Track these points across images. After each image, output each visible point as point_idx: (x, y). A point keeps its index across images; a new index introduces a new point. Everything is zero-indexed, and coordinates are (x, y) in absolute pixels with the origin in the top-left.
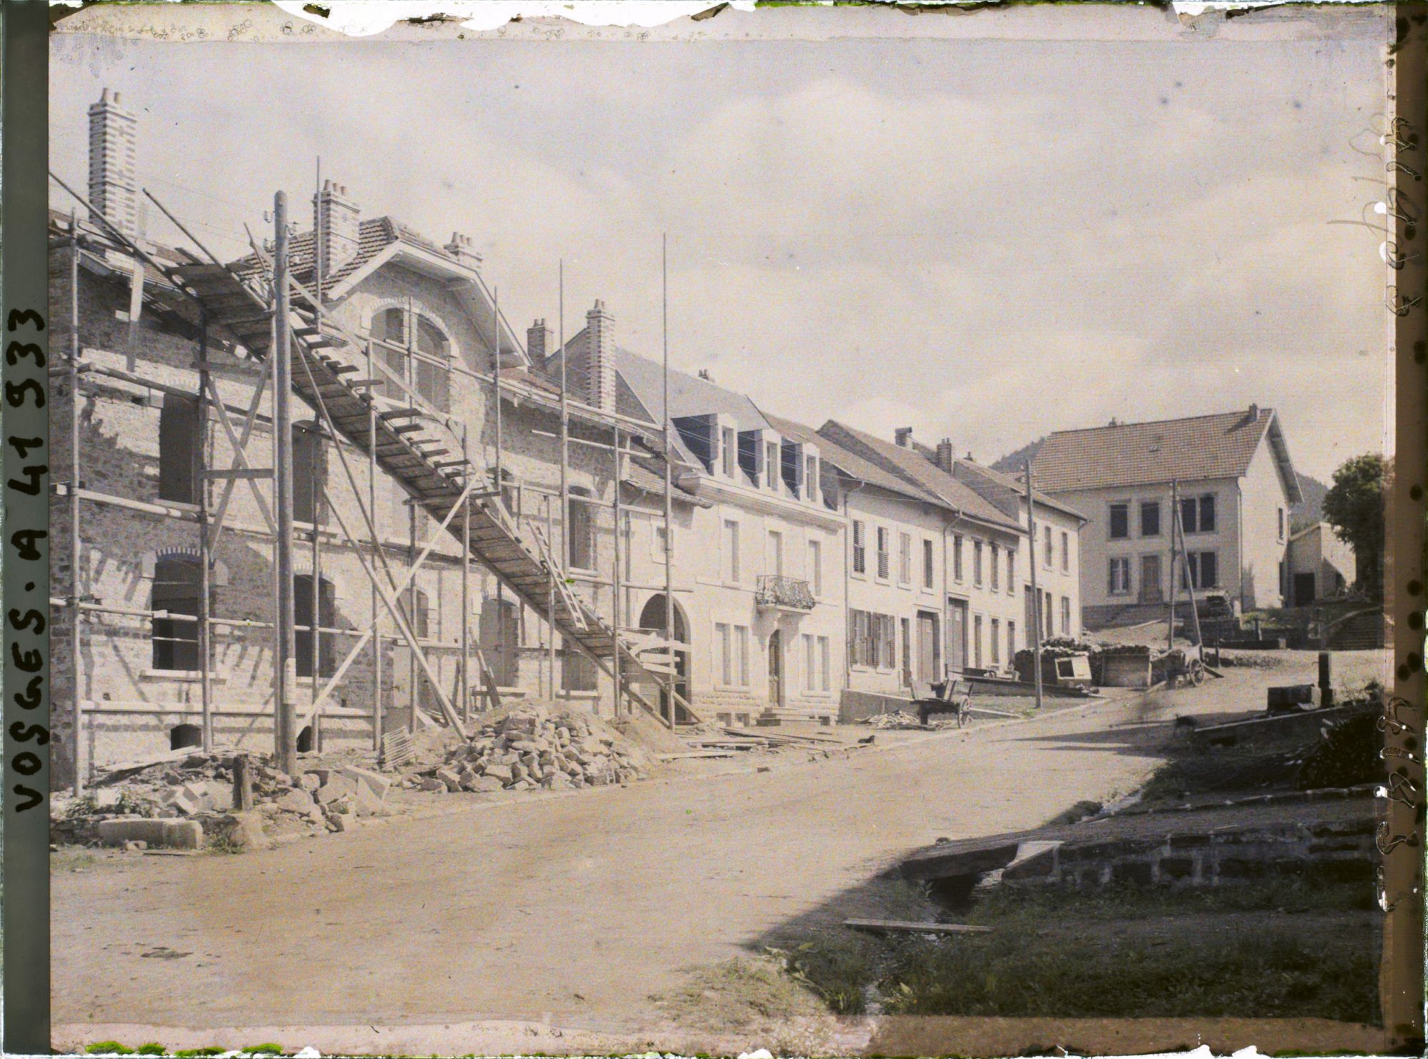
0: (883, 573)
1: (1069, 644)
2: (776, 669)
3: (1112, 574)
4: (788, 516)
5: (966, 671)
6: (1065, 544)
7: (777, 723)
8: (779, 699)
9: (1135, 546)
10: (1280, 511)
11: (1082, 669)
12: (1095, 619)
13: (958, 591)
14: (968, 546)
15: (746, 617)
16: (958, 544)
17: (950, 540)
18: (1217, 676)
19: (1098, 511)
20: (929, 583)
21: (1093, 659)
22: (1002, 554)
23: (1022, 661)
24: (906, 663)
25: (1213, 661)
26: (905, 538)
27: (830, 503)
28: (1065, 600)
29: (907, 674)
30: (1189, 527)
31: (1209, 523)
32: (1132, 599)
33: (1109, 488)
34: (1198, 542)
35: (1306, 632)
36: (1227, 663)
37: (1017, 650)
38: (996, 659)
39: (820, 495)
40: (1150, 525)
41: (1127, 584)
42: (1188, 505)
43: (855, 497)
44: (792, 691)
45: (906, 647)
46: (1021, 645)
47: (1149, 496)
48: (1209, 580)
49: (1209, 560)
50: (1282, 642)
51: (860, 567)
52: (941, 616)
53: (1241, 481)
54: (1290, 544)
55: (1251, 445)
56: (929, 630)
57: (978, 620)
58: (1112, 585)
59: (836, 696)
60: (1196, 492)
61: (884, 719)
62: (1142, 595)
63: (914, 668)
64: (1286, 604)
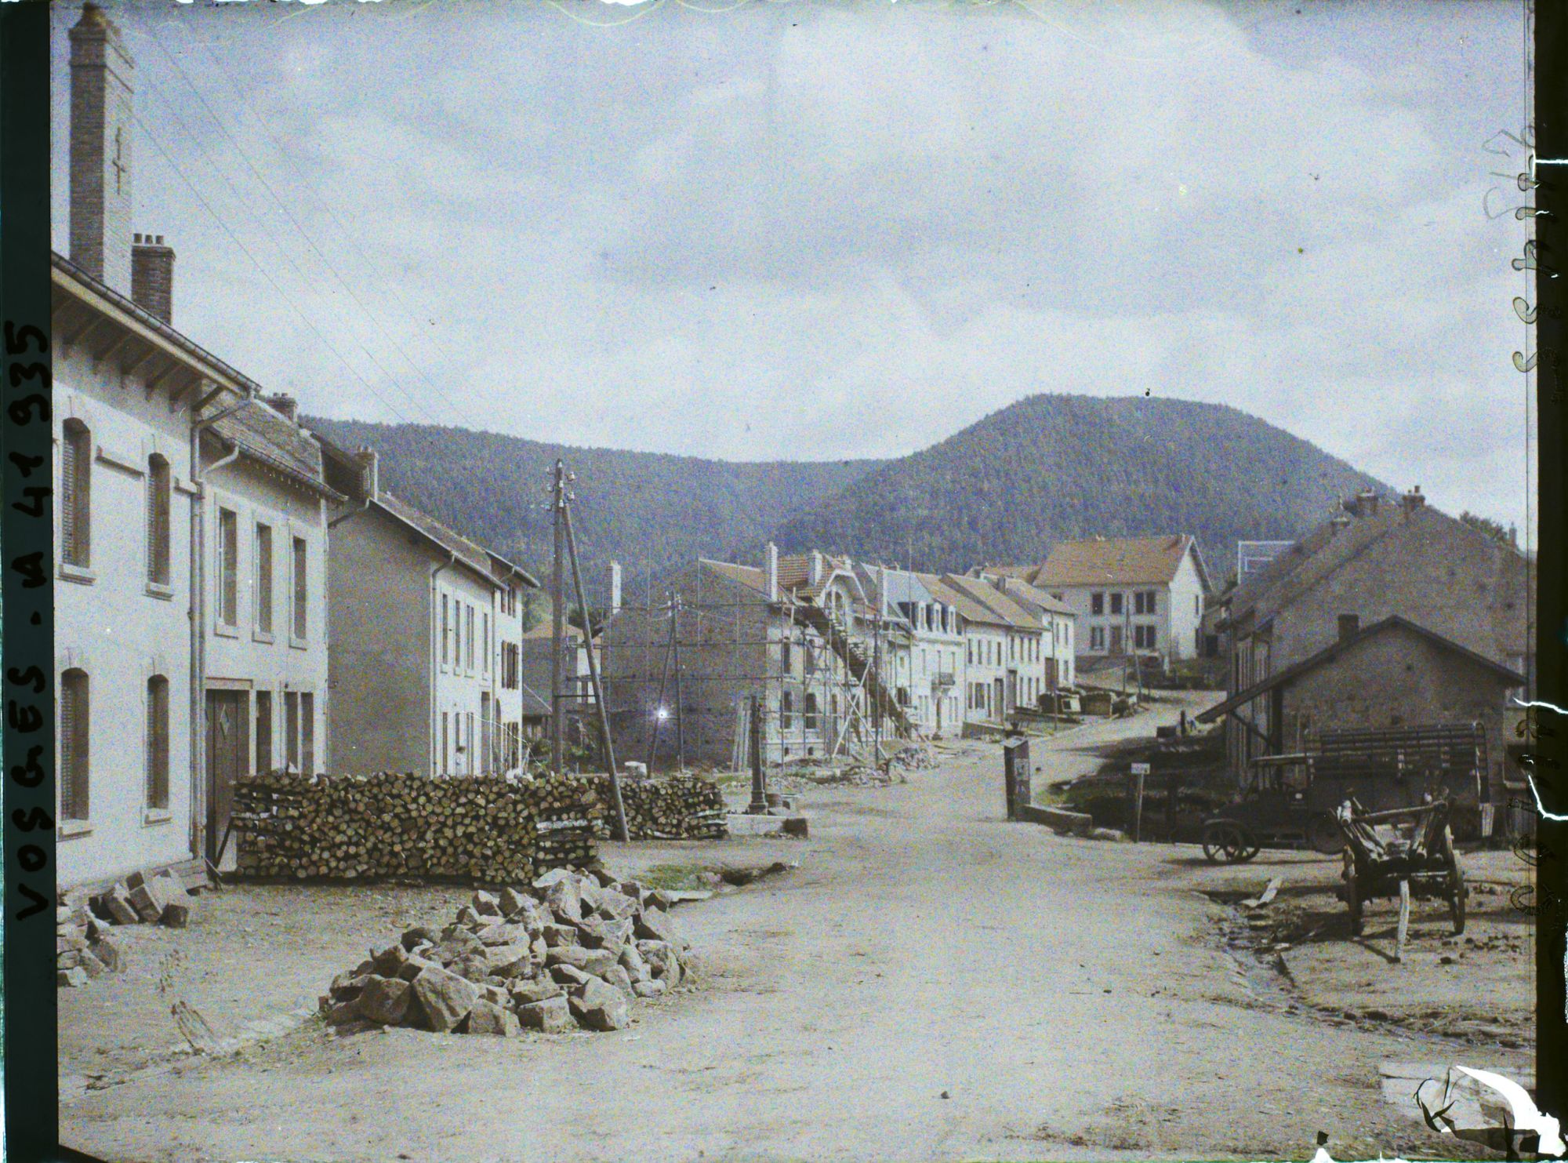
0: (980, 662)
1: (1068, 690)
2: (938, 714)
3: (1093, 638)
4: (943, 643)
5: (1016, 708)
6: (1066, 629)
7: (941, 739)
8: (939, 726)
9: (1108, 620)
10: (1197, 597)
11: (1075, 705)
12: (1084, 665)
13: (1012, 666)
14: (1017, 641)
15: (928, 692)
16: (1013, 640)
17: (1009, 638)
18: (1147, 710)
19: (1085, 600)
20: (999, 663)
21: (1082, 700)
22: (1034, 642)
23: (1043, 700)
24: (989, 705)
25: (1148, 699)
26: (989, 643)
27: (959, 633)
28: (1066, 662)
29: (990, 711)
30: (1139, 610)
31: (1151, 609)
32: (1105, 653)
33: (1092, 585)
34: (1144, 620)
35: (1202, 679)
36: (1155, 700)
37: (1041, 693)
38: (1030, 699)
39: (955, 630)
40: (1116, 608)
41: (1102, 643)
42: (1139, 597)
43: (969, 629)
44: (945, 723)
45: (989, 698)
46: (1043, 690)
47: (1116, 590)
48: (1151, 644)
49: (1151, 630)
50: (1189, 685)
51: (970, 661)
52: (1005, 680)
53: (1171, 585)
54: (1204, 617)
55: (1179, 559)
56: (999, 688)
57: (1022, 679)
58: (1093, 645)
59: (960, 724)
60: (1144, 589)
61: (987, 737)
62: (1111, 651)
63: (993, 709)
64: (1200, 655)
